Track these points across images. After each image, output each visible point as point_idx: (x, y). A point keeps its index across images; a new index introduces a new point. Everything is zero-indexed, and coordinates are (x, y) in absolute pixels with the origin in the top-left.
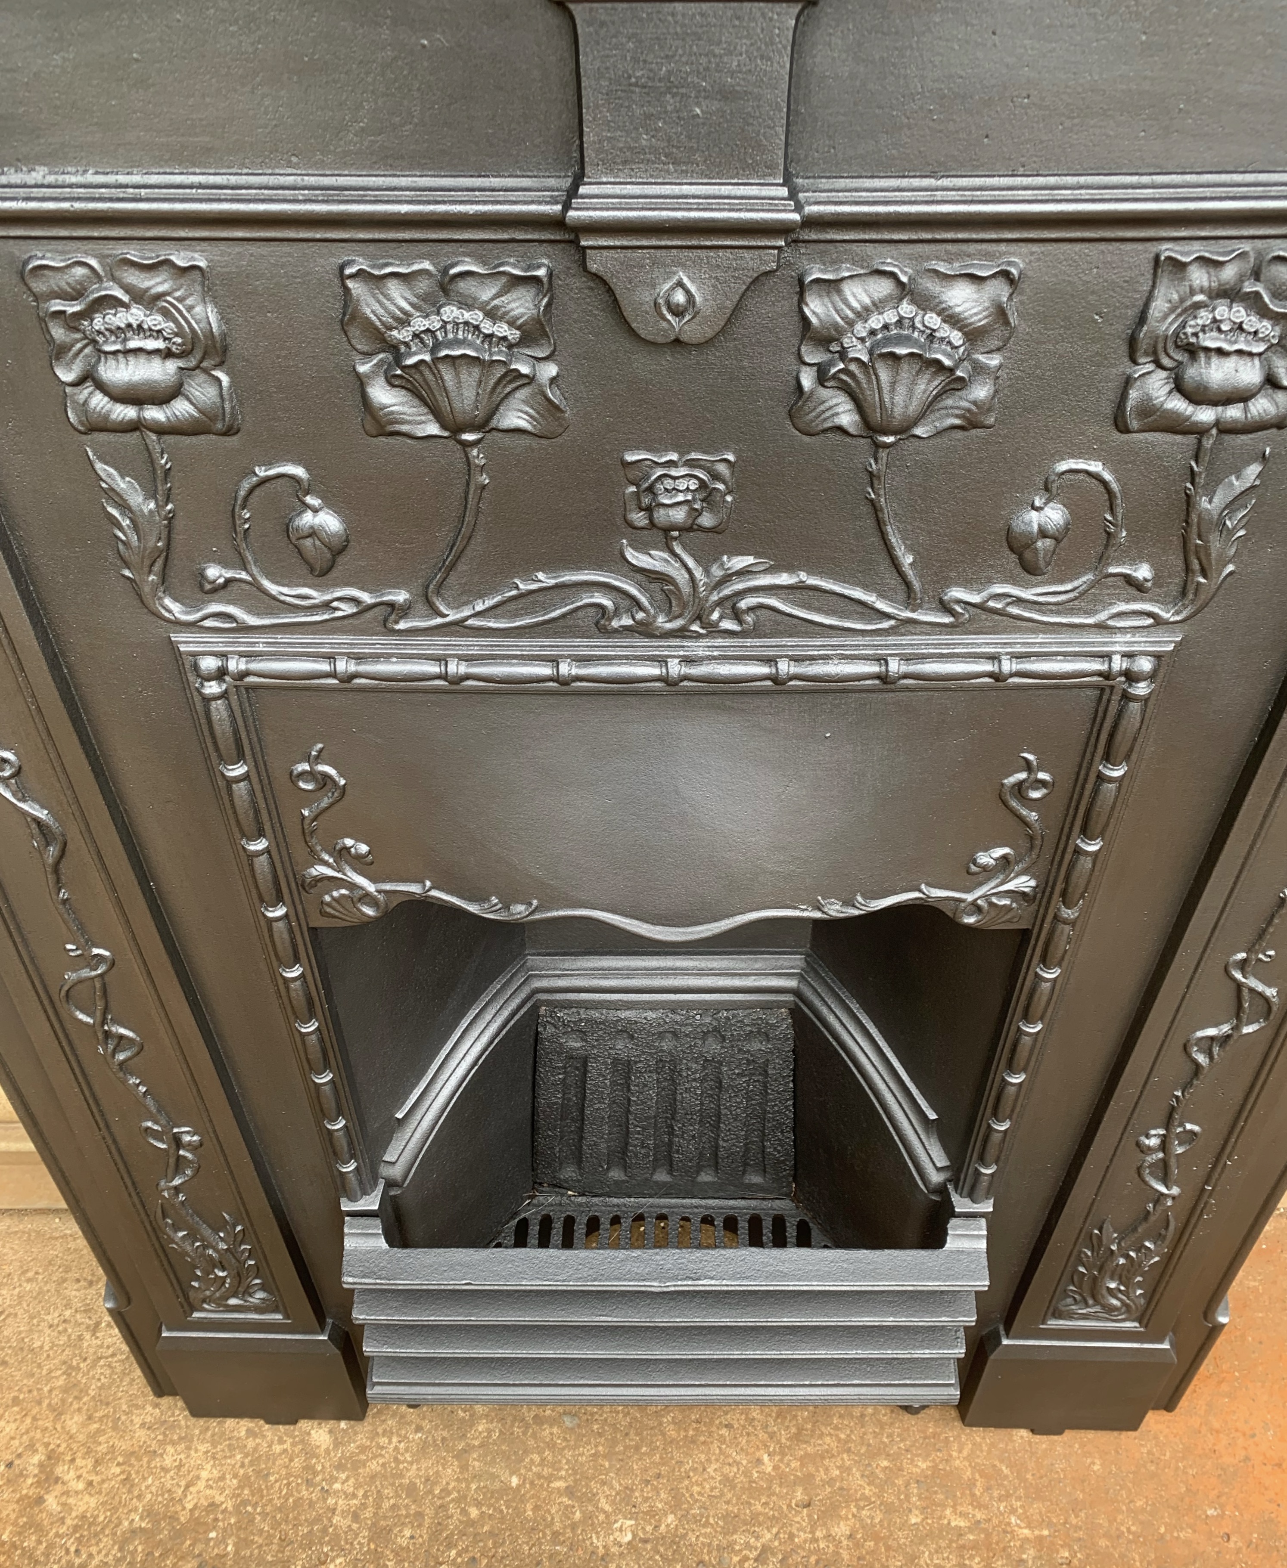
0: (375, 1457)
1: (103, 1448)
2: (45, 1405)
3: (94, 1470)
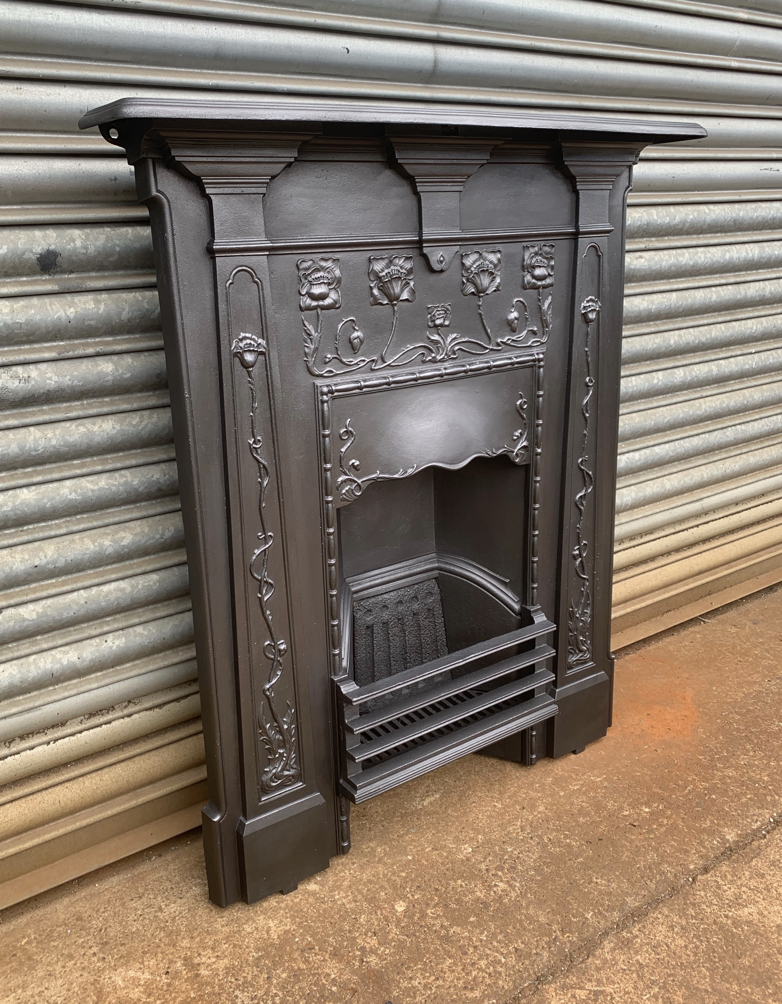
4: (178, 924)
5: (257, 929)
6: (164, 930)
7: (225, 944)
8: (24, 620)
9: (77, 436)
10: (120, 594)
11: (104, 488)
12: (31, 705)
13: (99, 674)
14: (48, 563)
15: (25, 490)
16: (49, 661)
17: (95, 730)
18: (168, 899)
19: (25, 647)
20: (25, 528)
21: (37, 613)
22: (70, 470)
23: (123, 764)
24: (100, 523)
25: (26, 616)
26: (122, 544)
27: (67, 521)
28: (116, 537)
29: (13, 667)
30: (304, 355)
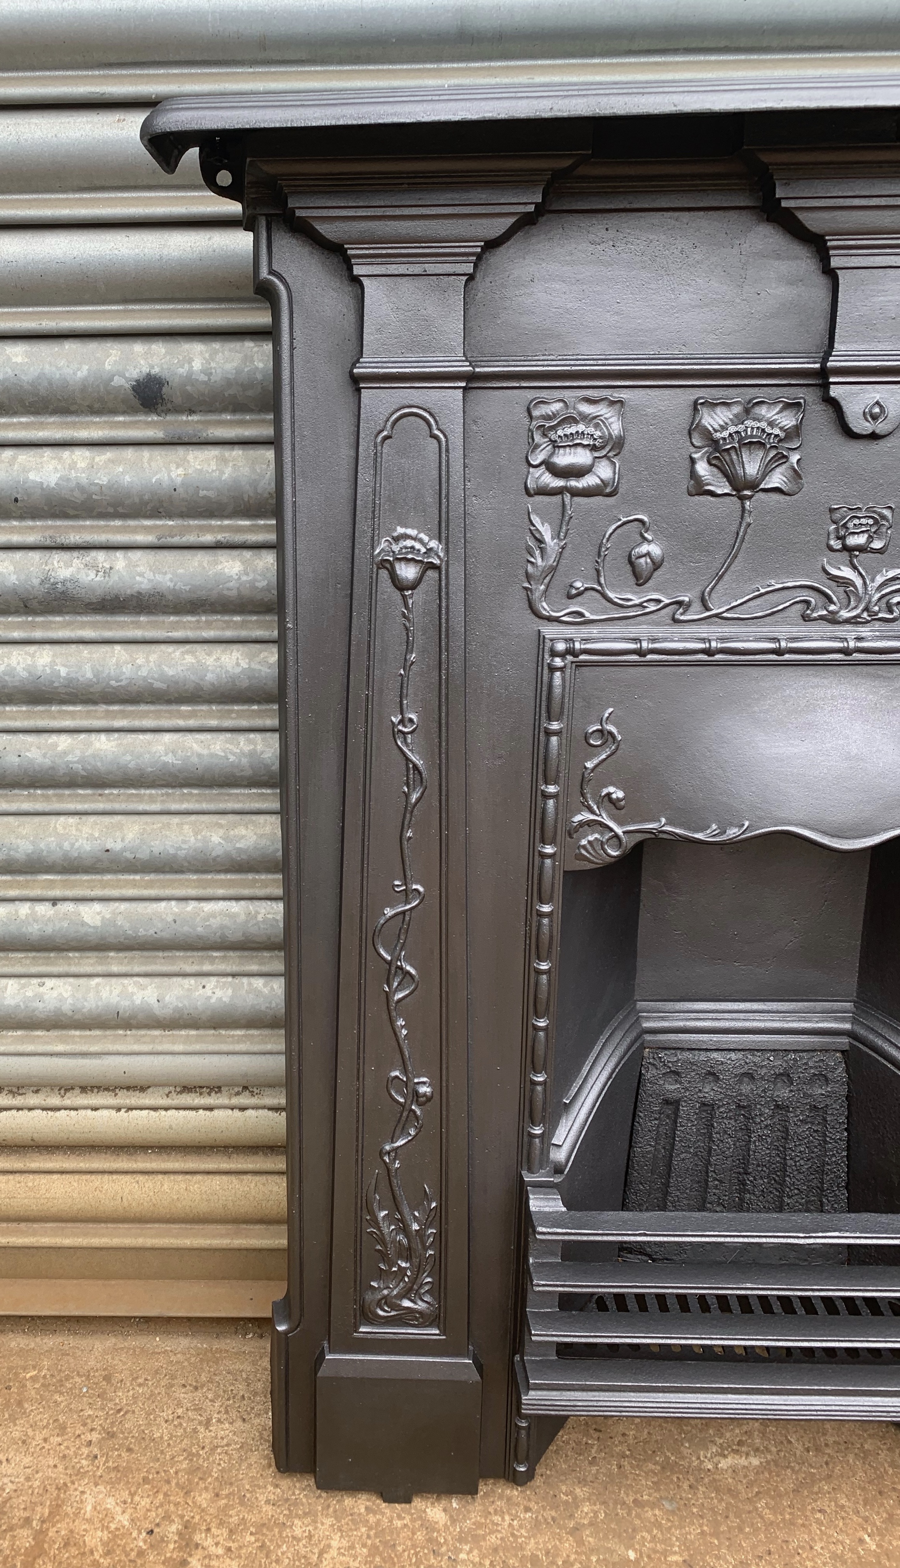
0: (492, 1532)
1: (235, 1520)
2: (173, 1484)
3: (230, 1538)
4: (214, 1462)
5: (310, 1537)
6: (191, 1460)
7: (251, 1534)
8: (84, 924)
9: (180, 668)
10: (227, 921)
11: (216, 755)
12: (84, 1048)
13: (193, 1032)
14: (124, 849)
15: (103, 737)
16: (116, 992)
17: (187, 1112)
18: (227, 1412)
19: (88, 963)
20: (107, 792)
21: (103, 918)
22: (170, 718)
23: (225, 1178)
24: (212, 807)
25: (87, 919)
26: (238, 845)
27: (168, 795)
28: (232, 833)
29: (67, 987)
30: (524, 579)
